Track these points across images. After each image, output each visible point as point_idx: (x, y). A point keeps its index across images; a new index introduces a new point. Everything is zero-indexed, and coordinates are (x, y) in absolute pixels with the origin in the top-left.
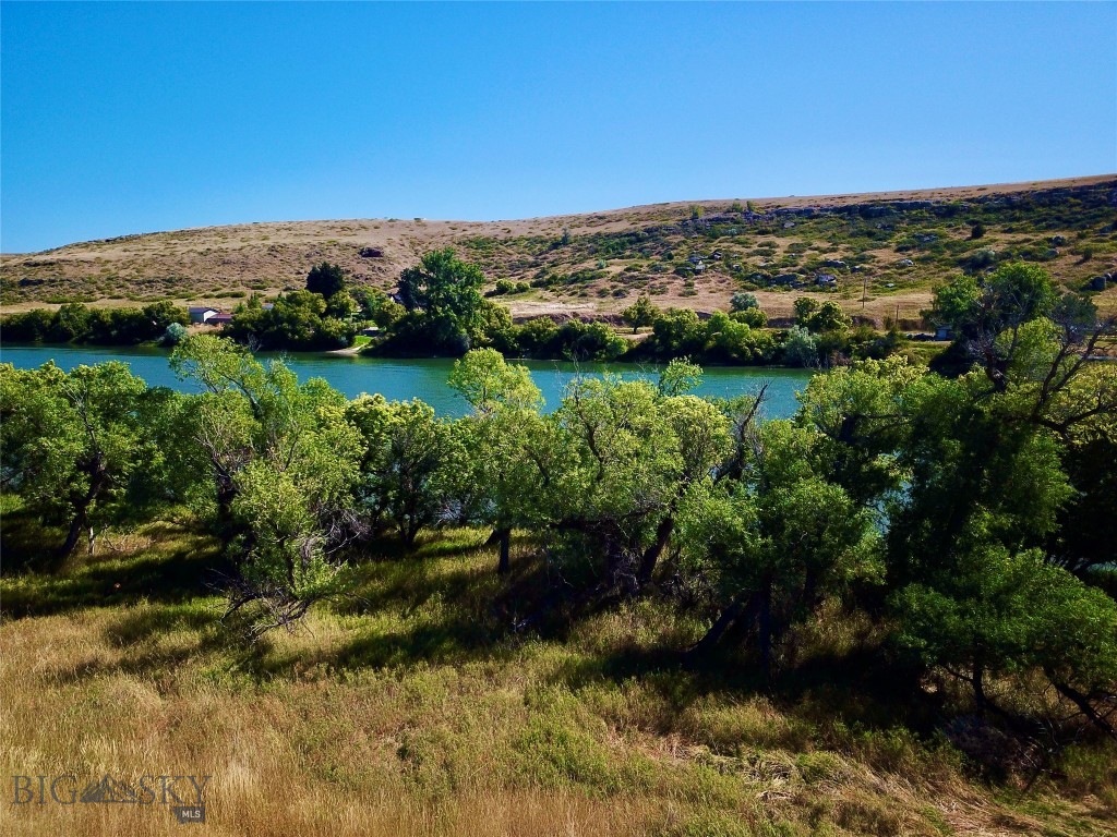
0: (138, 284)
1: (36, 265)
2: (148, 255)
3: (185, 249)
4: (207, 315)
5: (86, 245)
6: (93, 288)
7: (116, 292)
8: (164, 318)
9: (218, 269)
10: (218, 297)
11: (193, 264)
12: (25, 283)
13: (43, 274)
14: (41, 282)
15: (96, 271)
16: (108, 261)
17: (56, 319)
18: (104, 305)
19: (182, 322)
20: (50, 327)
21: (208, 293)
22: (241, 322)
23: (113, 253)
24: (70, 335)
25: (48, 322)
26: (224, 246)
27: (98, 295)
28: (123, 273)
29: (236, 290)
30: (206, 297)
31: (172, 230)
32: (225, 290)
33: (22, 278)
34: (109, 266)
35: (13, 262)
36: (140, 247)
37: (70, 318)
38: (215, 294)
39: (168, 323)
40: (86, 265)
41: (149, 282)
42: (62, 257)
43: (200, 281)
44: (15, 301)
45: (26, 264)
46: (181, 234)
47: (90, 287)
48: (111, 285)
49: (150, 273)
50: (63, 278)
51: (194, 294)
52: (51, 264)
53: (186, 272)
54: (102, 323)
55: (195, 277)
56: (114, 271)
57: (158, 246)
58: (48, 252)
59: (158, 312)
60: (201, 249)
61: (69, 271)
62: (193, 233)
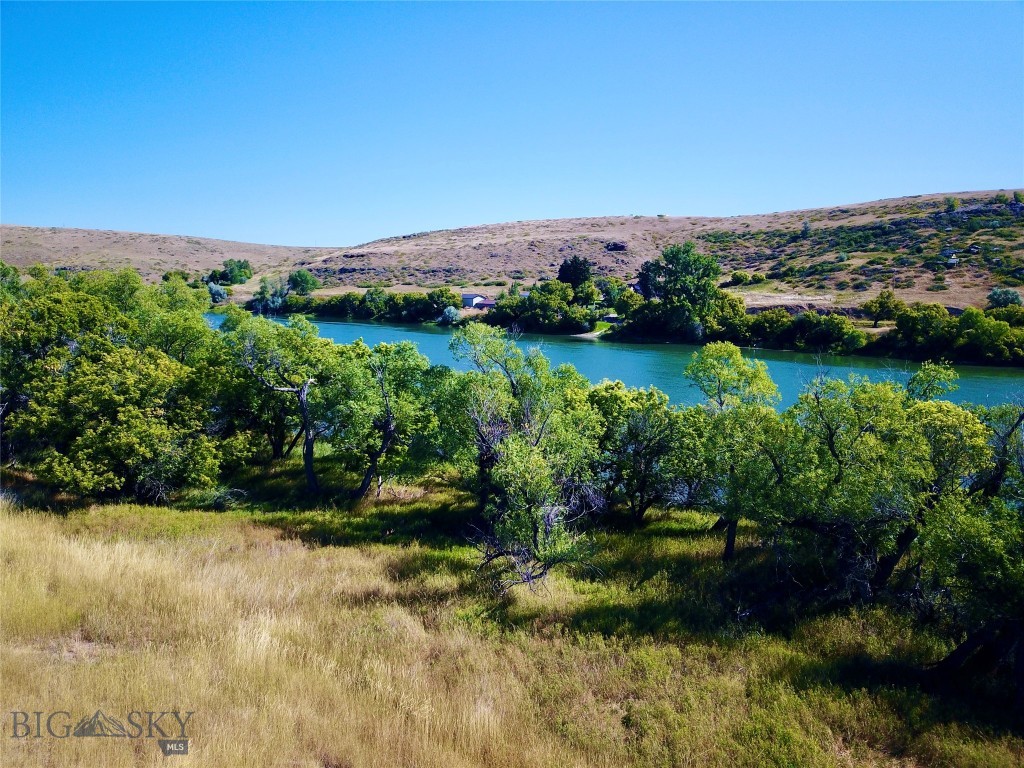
0: (425, 273)
1: (352, 256)
2: (434, 248)
3: (462, 245)
4: (477, 300)
5: (388, 241)
6: (391, 275)
7: (408, 280)
8: (442, 302)
9: (487, 261)
10: (485, 285)
11: (468, 256)
12: (343, 271)
13: (356, 264)
14: (354, 270)
15: (394, 263)
16: (403, 254)
17: (363, 301)
18: (399, 291)
19: (456, 306)
20: (359, 306)
21: (478, 282)
22: (502, 307)
23: (408, 247)
24: (372, 314)
25: (358, 303)
26: (493, 242)
27: (394, 281)
28: (414, 264)
29: (500, 280)
30: (476, 285)
31: (453, 227)
32: (491, 280)
33: (341, 267)
34: (404, 258)
35: (336, 254)
36: (428, 242)
37: (373, 300)
38: (484, 282)
39: (445, 306)
40: (387, 257)
41: (433, 271)
42: (370, 250)
43: (472, 271)
44: (336, 285)
45: (345, 256)
46: (460, 232)
47: (388, 275)
48: (406, 273)
49: (434, 265)
50: (371, 267)
51: (466, 283)
52: (362, 256)
53: (462, 264)
54: (396, 304)
55: (468, 268)
56: (407, 262)
57: (441, 242)
58: (361, 246)
59: (439, 297)
60: (475, 244)
61: (375, 262)
62: (469, 231)
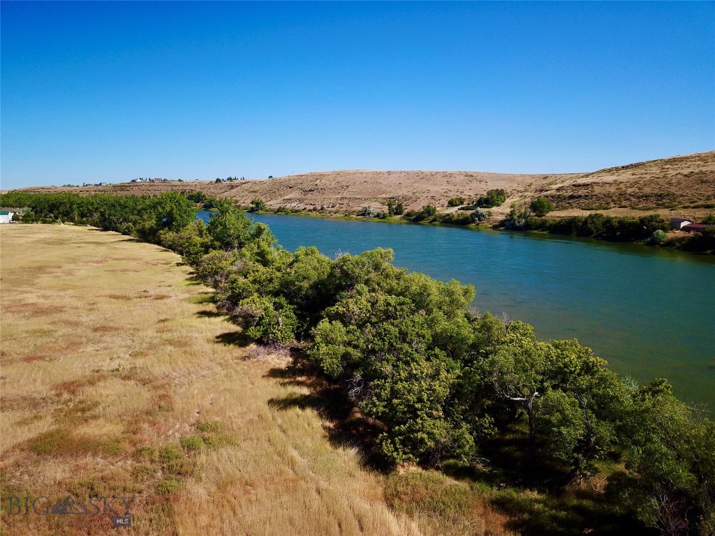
0: (638, 198)
1: (579, 186)
2: (648, 177)
3: (674, 172)
4: (683, 224)
5: (610, 170)
6: (610, 200)
7: (624, 203)
8: (652, 225)
9: (697, 186)
10: (694, 207)
11: (679, 183)
12: (571, 197)
13: (582, 192)
14: (580, 196)
15: (613, 190)
16: (621, 183)
17: (585, 222)
18: (614, 213)
19: (664, 229)
20: (582, 226)
21: (686, 205)
22: (709, 232)
23: (626, 176)
24: (592, 233)
25: (581, 224)
26: (704, 169)
27: (612, 205)
28: (629, 191)
29: (709, 203)
30: (685, 208)
31: (666, 157)
32: (700, 203)
33: (570, 194)
34: (621, 186)
35: (566, 184)
36: (643, 171)
37: (593, 222)
38: (692, 205)
39: (655, 229)
40: (607, 185)
41: (646, 197)
42: (594, 180)
43: (682, 196)
44: (564, 208)
45: (574, 185)
46: (673, 161)
47: (607, 200)
48: (621, 198)
49: (647, 190)
50: (593, 194)
51: (676, 206)
52: (587, 185)
53: (673, 190)
54: (612, 226)
55: (678, 193)
56: (624, 189)
57: (655, 170)
58: (587, 176)
59: (649, 221)
60: (686, 172)
61: (597, 190)
62: (681, 160)
